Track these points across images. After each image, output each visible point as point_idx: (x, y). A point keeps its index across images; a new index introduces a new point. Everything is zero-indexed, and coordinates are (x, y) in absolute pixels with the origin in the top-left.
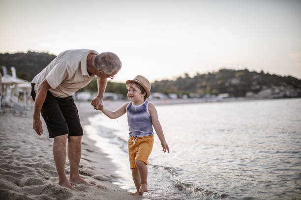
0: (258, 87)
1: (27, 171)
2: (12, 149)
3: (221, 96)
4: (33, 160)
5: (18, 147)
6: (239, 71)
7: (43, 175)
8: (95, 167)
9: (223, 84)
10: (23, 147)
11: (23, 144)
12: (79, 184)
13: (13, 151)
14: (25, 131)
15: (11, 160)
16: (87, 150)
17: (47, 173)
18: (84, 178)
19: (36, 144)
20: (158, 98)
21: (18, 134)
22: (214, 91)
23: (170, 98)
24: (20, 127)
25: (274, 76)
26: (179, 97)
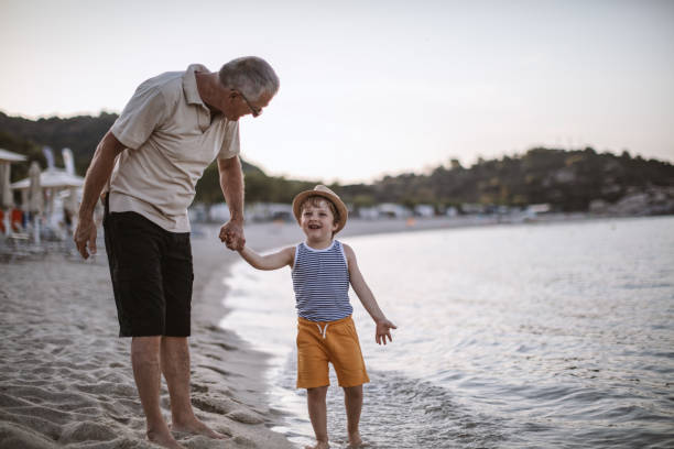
0: (616, 189)
1: (79, 402)
2: (54, 347)
3: (533, 210)
4: (96, 374)
5: (67, 342)
6: (573, 153)
7: (115, 412)
8: (234, 390)
9: (535, 183)
10: (77, 342)
11: (79, 332)
12: (194, 433)
13: (56, 351)
14: (88, 299)
15: (47, 375)
16: (223, 346)
17: (126, 408)
18: (208, 419)
19: (108, 332)
20: (391, 215)
21: (71, 307)
22: (517, 199)
23: (417, 215)
24: (77, 290)
25: (653, 162)
26: (438, 213)
